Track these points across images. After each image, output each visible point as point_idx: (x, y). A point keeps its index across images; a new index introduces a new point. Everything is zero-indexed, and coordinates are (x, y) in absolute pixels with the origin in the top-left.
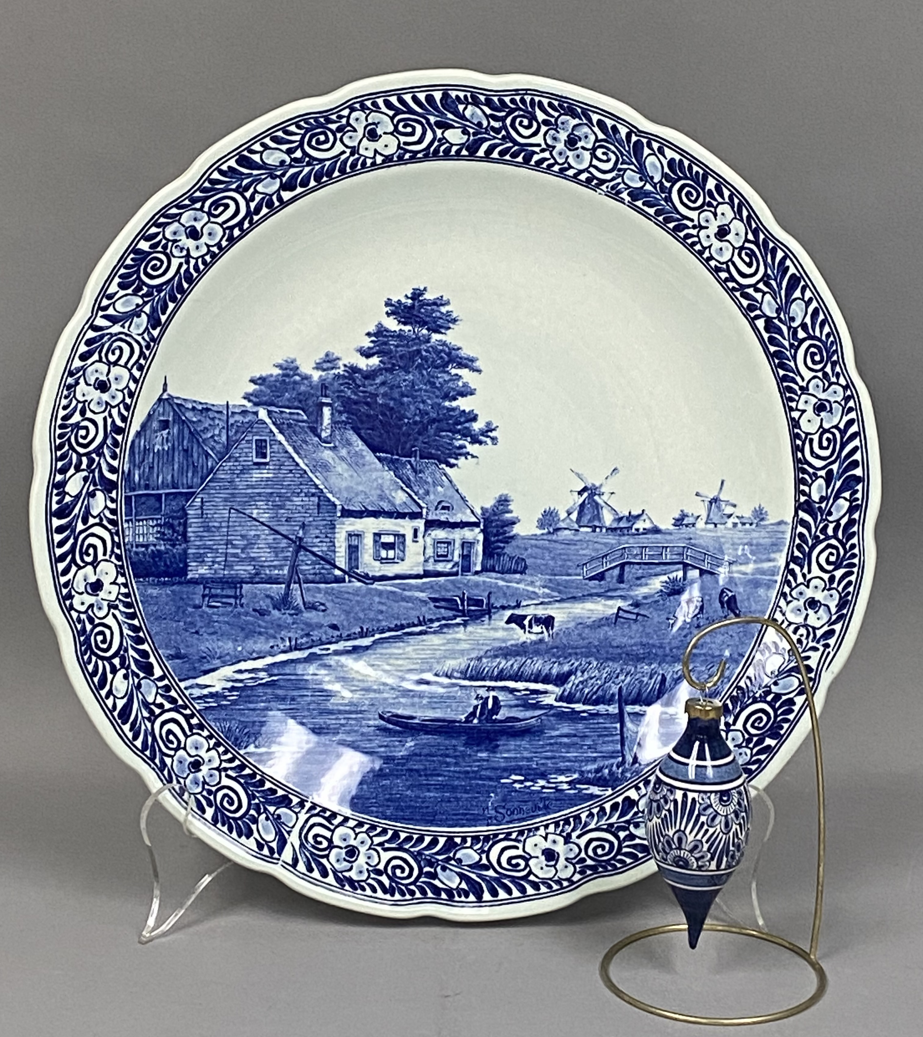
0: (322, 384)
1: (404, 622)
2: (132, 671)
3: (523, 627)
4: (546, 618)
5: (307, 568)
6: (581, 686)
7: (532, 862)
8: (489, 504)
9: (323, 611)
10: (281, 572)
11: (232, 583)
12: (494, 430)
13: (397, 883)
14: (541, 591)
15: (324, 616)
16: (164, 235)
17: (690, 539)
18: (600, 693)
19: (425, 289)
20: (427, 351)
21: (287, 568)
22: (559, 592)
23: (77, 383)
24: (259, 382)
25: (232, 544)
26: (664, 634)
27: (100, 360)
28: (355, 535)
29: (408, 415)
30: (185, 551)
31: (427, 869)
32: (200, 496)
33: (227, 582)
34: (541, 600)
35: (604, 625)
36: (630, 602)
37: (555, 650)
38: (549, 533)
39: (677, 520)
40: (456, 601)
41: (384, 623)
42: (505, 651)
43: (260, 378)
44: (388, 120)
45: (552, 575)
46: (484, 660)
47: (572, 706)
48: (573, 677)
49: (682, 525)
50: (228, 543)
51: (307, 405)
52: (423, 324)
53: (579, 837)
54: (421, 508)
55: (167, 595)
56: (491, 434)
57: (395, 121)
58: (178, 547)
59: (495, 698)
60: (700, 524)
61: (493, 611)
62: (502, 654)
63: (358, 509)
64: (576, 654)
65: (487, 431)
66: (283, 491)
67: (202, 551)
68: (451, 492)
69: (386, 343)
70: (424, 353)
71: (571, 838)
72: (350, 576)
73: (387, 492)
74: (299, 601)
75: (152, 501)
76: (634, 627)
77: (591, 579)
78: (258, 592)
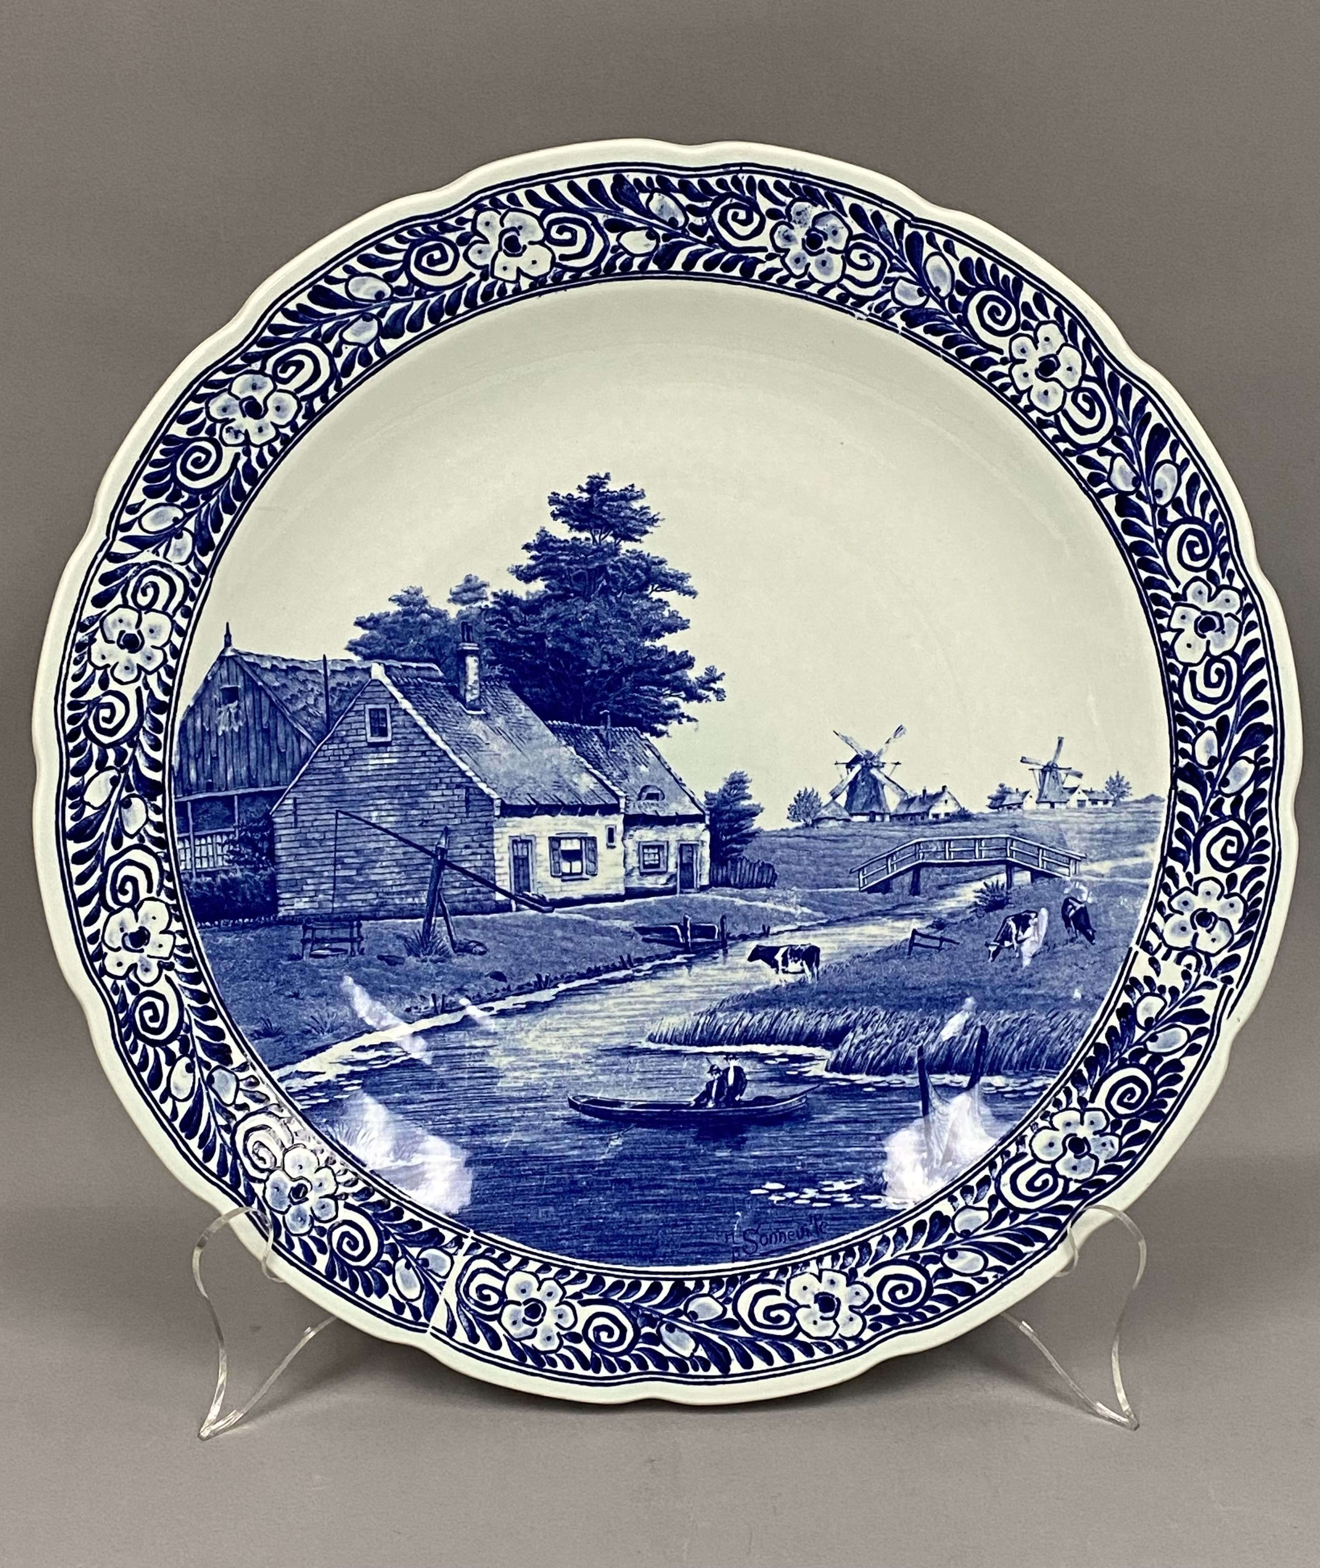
0: (463, 624)
1: (600, 964)
2: (199, 1059)
3: (774, 965)
4: (808, 950)
5: (455, 892)
6: (862, 1048)
7: (800, 1314)
8: (716, 788)
9: (481, 953)
10: (417, 901)
11: (346, 919)
12: (719, 678)
13: (603, 1352)
14: (798, 911)
15: (483, 961)
16: (208, 413)
17: (1016, 826)
18: (891, 1057)
19: (607, 476)
20: (615, 568)
21: (425, 893)
22: (825, 913)
23: (92, 640)
24: (371, 624)
25: (343, 863)
26: (981, 967)
27: (125, 605)
28: (523, 841)
29: (592, 662)
30: (273, 876)
31: (646, 1330)
32: (292, 795)
33: (338, 919)
34: (799, 924)
35: (893, 958)
36: (930, 923)
37: (823, 996)
38: (807, 825)
39: (995, 799)
40: (675, 930)
41: (571, 968)
42: (749, 1001)
43: (369, 620)
44: (535, 222)
45: (811, 887)
46: (720, 1015)
47: (852, 1077)
48: (850, 1035)
49: (1003, 806)
50: (337, 861)
51: (442, 655)
52: (607, 527)
53: (868, 1274)
54: (617, 797)
55: (249, 943)
56: (715, 686)
57: (545, 223)
58: (261, 872)
59: (738, 1070)
60: (1030, 804)
61: (729, 942)
62: (745, 1006)
63: (527, 803)
64: (854, 1001)
65: (709, 681)
66: (413, 782)
67: (298, 876)
68: (661, 772)
69: (553, 559)
70: (610, 571)
71: (856, 1275)
72: (518, 901)
73: (566, 776)
74: (446, 941)
75: (218, 808)
76: (937, 958)
77: (871, 890)
78: (385, 931)
